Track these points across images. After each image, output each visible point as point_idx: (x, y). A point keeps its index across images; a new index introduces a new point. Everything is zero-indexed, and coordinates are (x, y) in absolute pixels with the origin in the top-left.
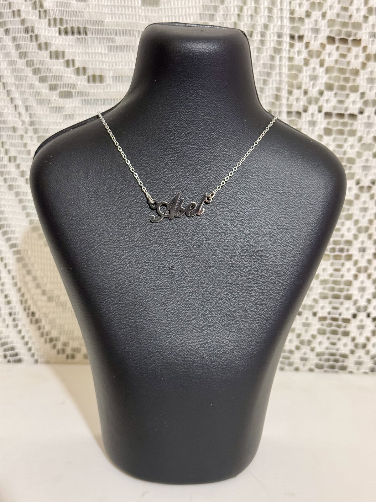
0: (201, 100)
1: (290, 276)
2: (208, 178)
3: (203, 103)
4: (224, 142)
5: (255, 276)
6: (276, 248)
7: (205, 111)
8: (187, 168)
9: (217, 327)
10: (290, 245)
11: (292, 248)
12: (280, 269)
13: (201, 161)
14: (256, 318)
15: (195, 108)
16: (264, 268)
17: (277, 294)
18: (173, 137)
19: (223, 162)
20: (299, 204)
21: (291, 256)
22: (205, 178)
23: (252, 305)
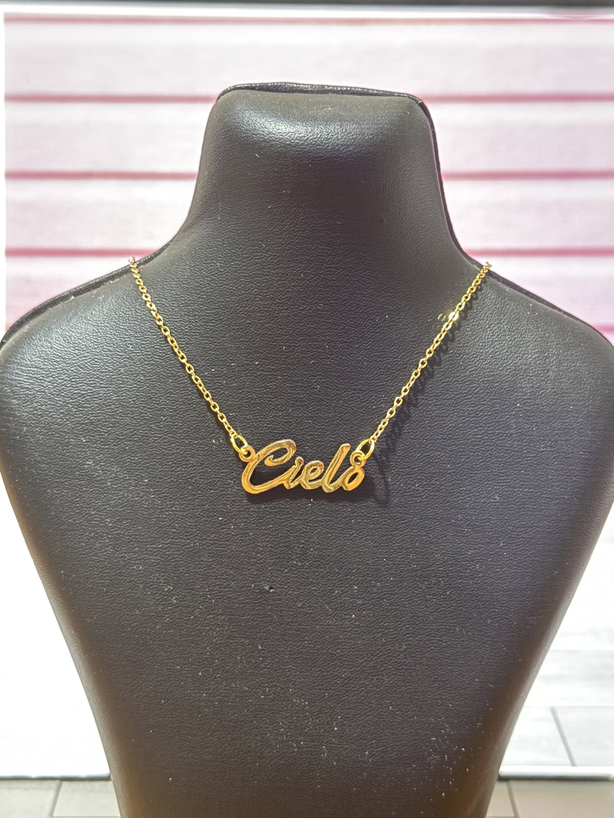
0: (329, 250)
1: (516, 607)
2: (346, 407)
3: (333, 255)
4: (378, 332)
5: (443, 607)
6: (486, 550)
7: (338, 271)
8: (301, 386)
9: (365, 714)
10: (517, 542)
11: (520, 549)
12: (496, 591)
13: (330, 371)
14: (445, 694)
15: (317, 265)
16: (462, 591)
17: (489, 644)
18: (274, 324)
19: (377, 373)
20: (535, 457)
21: (519, 567)
22: (339, 405)
23: (436, 668)
